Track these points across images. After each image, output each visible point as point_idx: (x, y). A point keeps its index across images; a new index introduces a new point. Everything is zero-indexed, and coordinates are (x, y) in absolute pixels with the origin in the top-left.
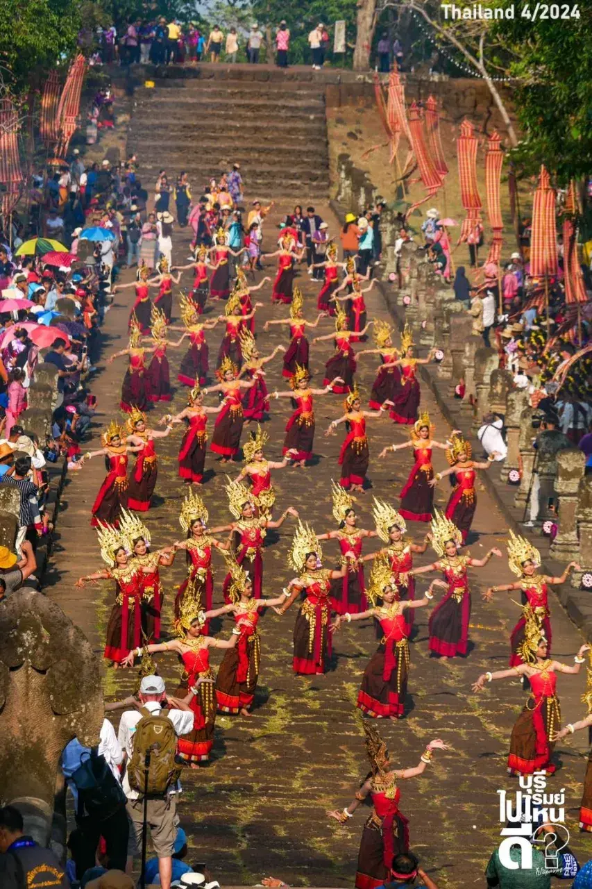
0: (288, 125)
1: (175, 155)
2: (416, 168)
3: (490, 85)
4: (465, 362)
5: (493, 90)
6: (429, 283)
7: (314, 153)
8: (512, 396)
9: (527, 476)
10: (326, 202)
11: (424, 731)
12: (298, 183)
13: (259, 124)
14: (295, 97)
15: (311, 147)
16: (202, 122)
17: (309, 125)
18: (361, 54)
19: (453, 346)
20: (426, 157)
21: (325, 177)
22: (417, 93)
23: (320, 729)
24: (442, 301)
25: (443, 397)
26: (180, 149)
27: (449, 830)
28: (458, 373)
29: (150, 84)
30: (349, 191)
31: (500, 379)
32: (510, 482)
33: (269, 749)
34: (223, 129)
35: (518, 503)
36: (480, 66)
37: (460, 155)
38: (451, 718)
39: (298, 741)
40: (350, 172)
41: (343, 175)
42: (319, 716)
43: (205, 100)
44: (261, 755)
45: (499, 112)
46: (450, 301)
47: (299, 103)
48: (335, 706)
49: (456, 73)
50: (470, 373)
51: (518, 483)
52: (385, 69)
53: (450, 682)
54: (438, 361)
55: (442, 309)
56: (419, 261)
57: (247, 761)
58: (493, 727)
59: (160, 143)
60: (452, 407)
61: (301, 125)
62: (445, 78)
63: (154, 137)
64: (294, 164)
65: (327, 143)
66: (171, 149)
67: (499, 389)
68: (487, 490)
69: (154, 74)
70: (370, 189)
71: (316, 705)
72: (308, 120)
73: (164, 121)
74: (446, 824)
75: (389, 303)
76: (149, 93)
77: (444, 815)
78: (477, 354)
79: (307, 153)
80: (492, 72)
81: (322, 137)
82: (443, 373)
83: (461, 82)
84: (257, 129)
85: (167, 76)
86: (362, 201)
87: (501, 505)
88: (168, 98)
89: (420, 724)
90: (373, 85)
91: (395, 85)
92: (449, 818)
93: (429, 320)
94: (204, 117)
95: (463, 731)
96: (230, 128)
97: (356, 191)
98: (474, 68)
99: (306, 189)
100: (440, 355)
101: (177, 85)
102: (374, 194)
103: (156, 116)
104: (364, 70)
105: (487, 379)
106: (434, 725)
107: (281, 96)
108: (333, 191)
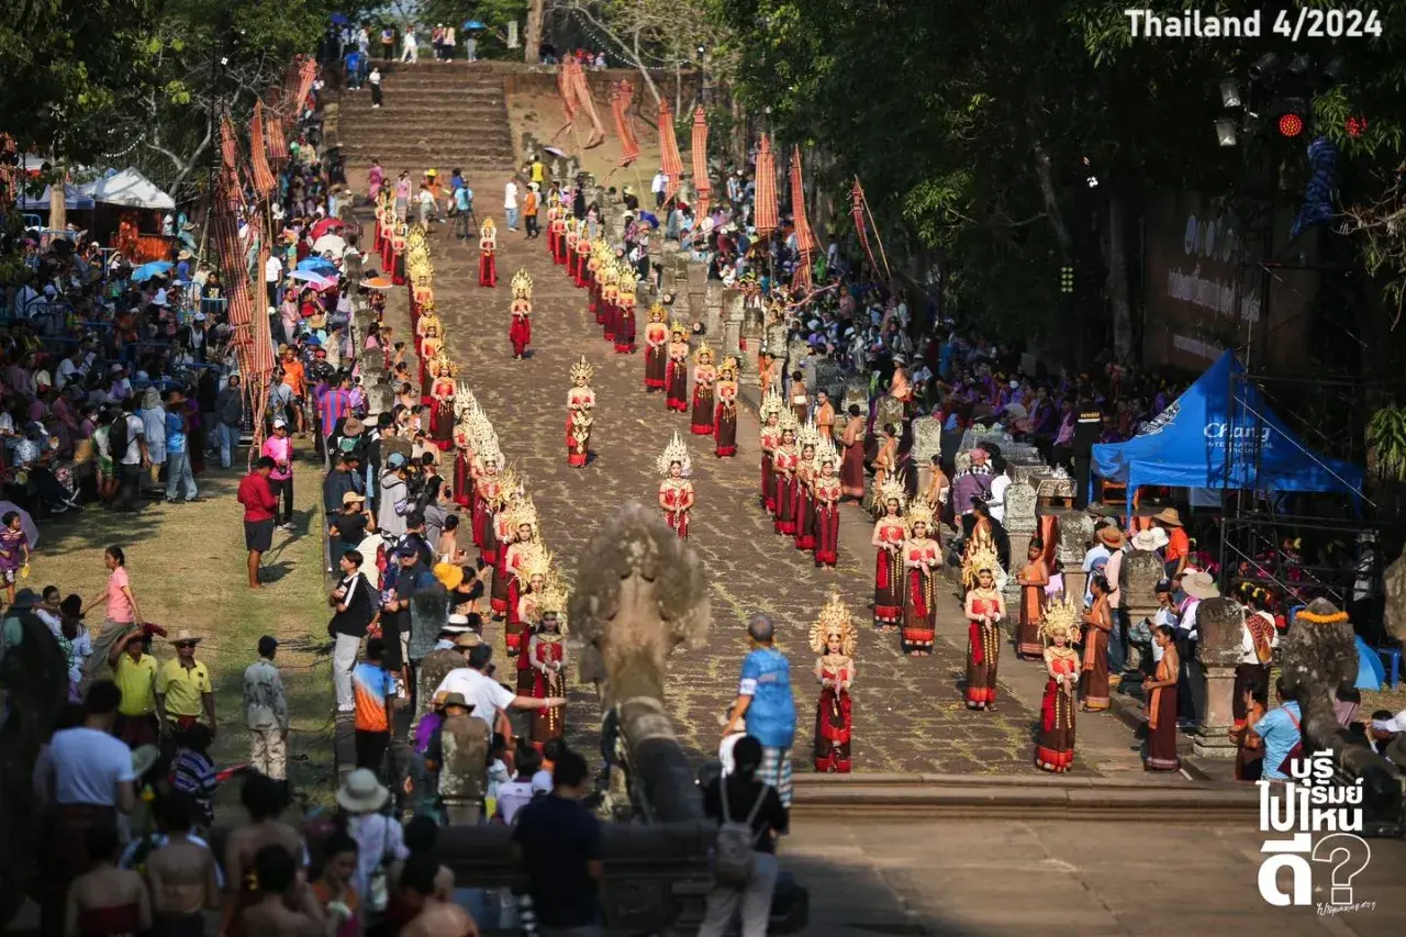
0: (475, 109)
1: (381, 136)
3: (645, 72)
5: (647, 77)
7: (500, 132)
12: (487, 158)
13: (450, 109)
14: (478, 86)
15: (494, 128)
16: (401, 108)
17: (492, 110)
18: (532, 49)
21: (510, 153)
26: (384, 131)
34: (419, 114)
36: (636, 57)
41: (529, 150)
43: (402, 90)
47: (482, 91)
59: (366, 126)
63: (361, 121)
64: (483, 142)
65: (508, 125)
66: (377, 131)
72: (490, 105)
79: (493, 133)
81: (502, 119)
83: (621, 71)
84: (448, 113)
94: (402, 104)
96: (425, 113)
98: (631, 58)
99: (495, 164)
104: (536, 62)
107: (466, 85)
108: (516, 165)
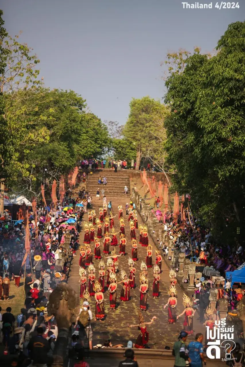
2: (149, 191)
3: (165, 174)
4: (159, 233)
5: (165, 175)
6: (151, 216)
8: (169, 241)
9: (173, 258)
10: (129, 198)
11: (150, 313)
13: (115, 181)
17: (126, 182)
18: (137, 167)
19: (157, 230)
20: (151, 189)
22: (149, 175)
23: (127, 313)
24: (155, 220)
25: (155, 241)
27: (155, 335)
28: (158, 236)
29: (91, 173)
30: (134, 196)
31: (167, 237)
32: (169, 259)
33: (116, 317)
35: (171, 264)
36: (163, 170)
37: (159, 188)
38: (156, 311)
39: (122, 315)
40: (135, 192)
41: (133, 193)
42: (127, 310)
44: (114, 319)
45: (167, 180)
46: (156, 220)
47: (124, 177)
48: (131, 308)
49: (157, 171)
50: (160, 236)
51: (171, 260)
52: (142, 170)
53: (156, 303)
54: (153, 233)
55: (154, 222)
56: (149, 211)
57: (111, 320)
58: (165, 313)
60: (156, 243)
61: (124, 182)
62: (155, 172)
65: (130, 186)
67: (167, 239)
68: (164, 261)
69: (92, 171)
70: (139, 196)
71: (126, 308)
72: (125, 181)
73: (95, 181)
74: (154, 334)
75: (143, 220)
76: (91, 175)
77: (154, 332)
78: (162, 232)
80: (165, 171)
81: (128, 184)
82: (155, 236)
83: (159, 173)
84: (114, 183)
85: (95, 171)
86: (137, 198)
87: (167, 264)
88: (95, 176)
89: (149, 312)
90: (140, 173)
91: (144, 173)
92: (155, 332)
93: (151, 224)
95: (158, 314)
97: (136, 196)
98: (161, 170)
100: (154, 232)
101: (98, 173)
102: (140, 197)
103: (93, 180)
104: (138, 170)
105: (164, 237)
106: (152, 312)
107: (120, 176)
108: (131, 196)
